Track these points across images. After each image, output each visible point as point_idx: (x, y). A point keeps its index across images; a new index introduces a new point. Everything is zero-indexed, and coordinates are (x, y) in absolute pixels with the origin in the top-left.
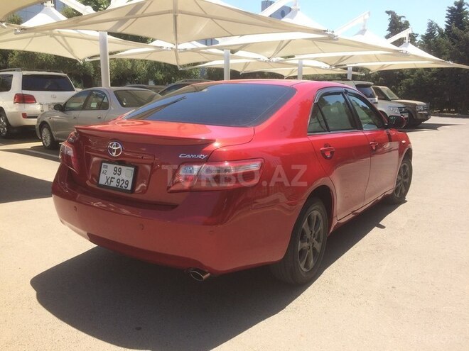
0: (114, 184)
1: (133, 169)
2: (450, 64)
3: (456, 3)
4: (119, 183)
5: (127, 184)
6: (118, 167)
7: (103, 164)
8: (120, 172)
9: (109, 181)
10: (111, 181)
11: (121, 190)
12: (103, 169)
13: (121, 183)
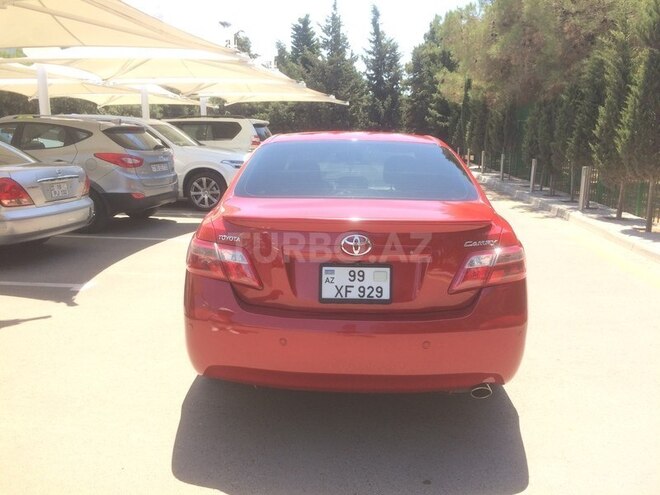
0: (354, 294)
1: (388, 270)
2: (332, 99)
3: (300, 20)
4: (364, 292)
5: (381, 292)
6: (357, 270)
7: (324, 269)
8: (363, 276)
9: (343, 291)
10: (347, 291)
11: (371, 301)
12: (324, 277)
13: (367, 292)
